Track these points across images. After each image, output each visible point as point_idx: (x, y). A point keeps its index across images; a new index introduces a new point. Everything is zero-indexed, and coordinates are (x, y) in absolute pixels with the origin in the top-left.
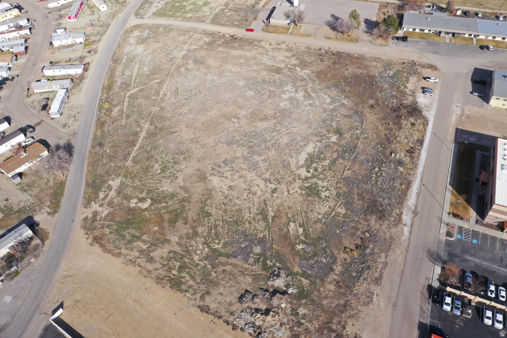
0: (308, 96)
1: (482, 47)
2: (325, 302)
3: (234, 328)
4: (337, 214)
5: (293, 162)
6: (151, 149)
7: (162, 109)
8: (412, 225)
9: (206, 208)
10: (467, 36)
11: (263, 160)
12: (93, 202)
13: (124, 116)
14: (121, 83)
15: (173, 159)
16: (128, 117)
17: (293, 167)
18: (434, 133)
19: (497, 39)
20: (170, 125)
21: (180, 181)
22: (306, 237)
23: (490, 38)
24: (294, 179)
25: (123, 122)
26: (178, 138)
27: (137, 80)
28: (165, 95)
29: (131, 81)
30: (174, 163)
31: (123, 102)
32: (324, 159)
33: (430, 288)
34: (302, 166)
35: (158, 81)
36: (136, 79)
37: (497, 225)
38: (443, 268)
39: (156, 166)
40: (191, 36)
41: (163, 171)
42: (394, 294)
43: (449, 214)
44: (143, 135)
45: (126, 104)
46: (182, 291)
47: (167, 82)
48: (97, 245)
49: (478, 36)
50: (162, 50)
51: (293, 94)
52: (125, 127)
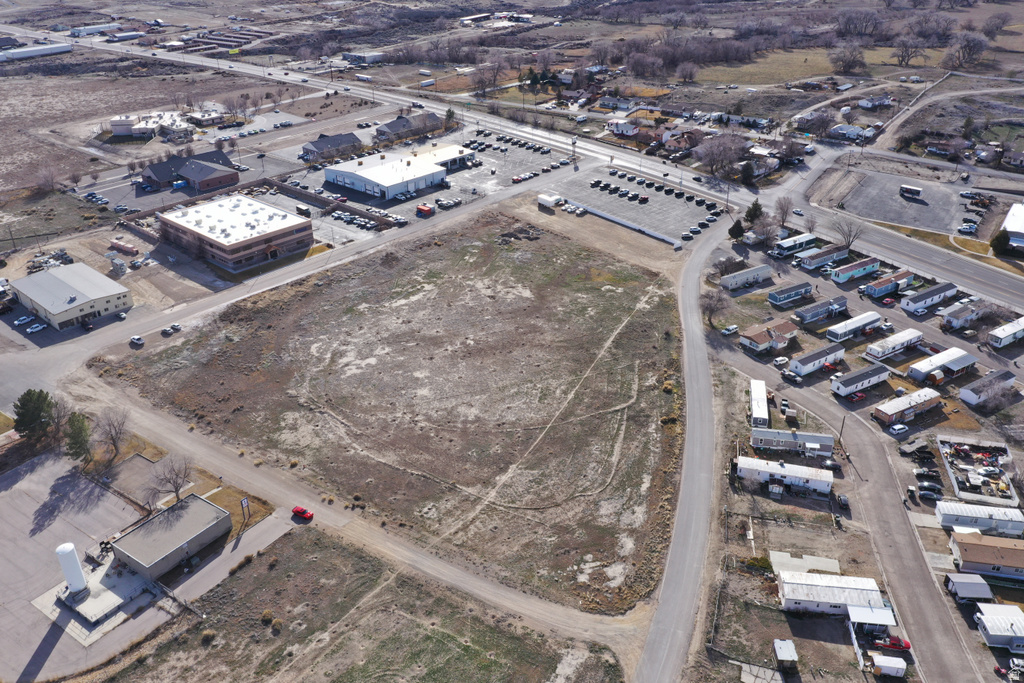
0: (337, 355)
6: (597, 329)
13: (637, 370)
14: (647, 426)
16: (631, 368)
21: (566, 299)
25: (638, 362)
27: (616, 426)
28: (565, 393)
29: (627, 428)
30: (569, 313)
31: (640, 392)
35: (572, 419)
36: (619, 429)
40: (465, 528)
44: (608, 343)
45: (635, 387)
47: (557, 413)
50: (552, 496)
51: (358, 362)
52: (633, 355)
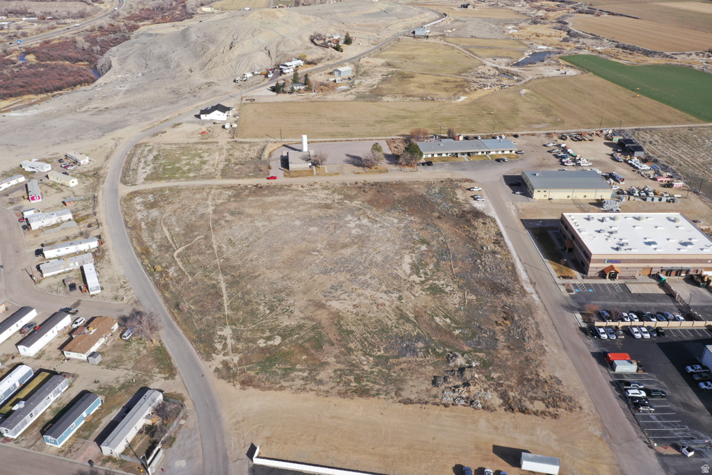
0: (373, 221)
1: (498, 160)
2: (509, 363)
3: (446, 406)
4: (470, 301)
5: (400, 272)
6: (243, 295)
7: (227, 259)
8: (536, 292)
9: (344, 328)
10: (480, 154)
11: (370, 278)
12: (214, 355)
13: (186, 274)
14: (158, 246)
15: (274, 298)
16: (192, 274)
17: (403, 276)
18: (506, 227)
19: (506, 152)
20: (247, 271)
21: (297, 313)
22: (456, 323)
23: (500, 153)
24: (411, 285)
25: (190, 279)
26: (266, 280)
27: (175, 241)
28: (220, 247)
29: (168, 242)
30: (279, 301)
31: (175, 262)
32: (427, 264)
33: (582, 329)
34: (411, 274)
35: (202, 237)
36: (173, 240)
37: (599, 276)
38: (581, 314)
39: (261, 308)
40: (208, 193)
41: (272, 309)
42: (559, 341)
43: (559, 277)
44: (223, 286)
45: (180, 263)
46: (374, 396)
47: (213, 236)
48: (251, 387)
49: (490, 152)
50: (183, 210)
51: (358, 222)
52: (197, 283)
